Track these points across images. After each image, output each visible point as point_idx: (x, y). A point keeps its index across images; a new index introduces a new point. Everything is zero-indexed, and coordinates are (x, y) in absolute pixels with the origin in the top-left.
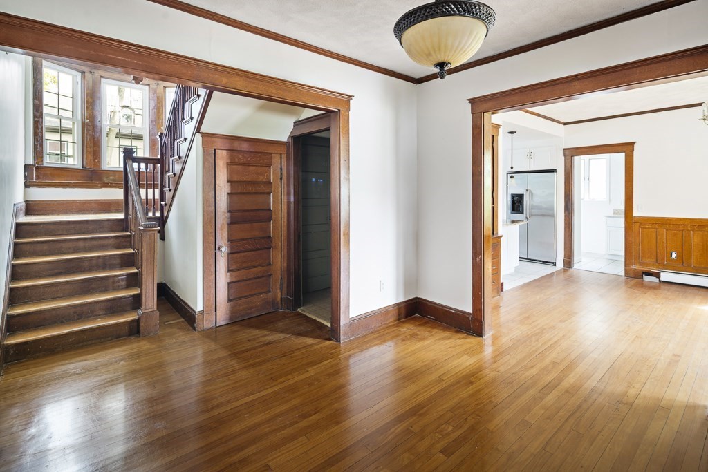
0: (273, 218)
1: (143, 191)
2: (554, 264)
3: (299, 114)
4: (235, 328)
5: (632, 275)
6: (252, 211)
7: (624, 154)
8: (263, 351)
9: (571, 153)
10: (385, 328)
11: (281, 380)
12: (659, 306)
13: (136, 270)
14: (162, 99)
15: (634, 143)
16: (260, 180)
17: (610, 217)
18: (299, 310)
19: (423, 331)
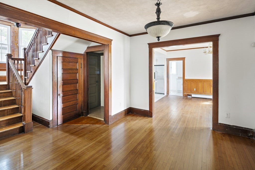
0: (79, 82)
1: (19, 72)
2: (164, 94)
3: (90, 44)
4: (66, 124)
5: (185, 96)
6: (71, 80)
7: (182, 61)
8: (82, 131)
9: (169, 60)
10: (122, 118)
11: (94, 139)
12: (193, 104)
13: (18, 106)
14: (17, 32)
15: (185, 58)
16: (74, 68)
17: (178, 79)
18: (88, 116)
19: (134, 118)
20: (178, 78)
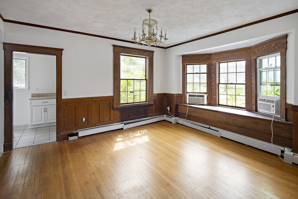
5: (61, 139)
15: (63, 49)
20: (32, 97)
